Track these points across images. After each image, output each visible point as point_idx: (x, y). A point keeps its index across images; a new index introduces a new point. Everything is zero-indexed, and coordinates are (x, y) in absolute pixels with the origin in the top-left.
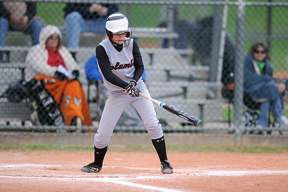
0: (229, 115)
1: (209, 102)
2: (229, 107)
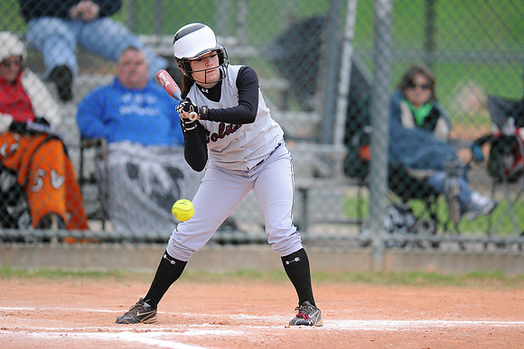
0: (359, 209)
1: (319, 183)
2: (359, 195)
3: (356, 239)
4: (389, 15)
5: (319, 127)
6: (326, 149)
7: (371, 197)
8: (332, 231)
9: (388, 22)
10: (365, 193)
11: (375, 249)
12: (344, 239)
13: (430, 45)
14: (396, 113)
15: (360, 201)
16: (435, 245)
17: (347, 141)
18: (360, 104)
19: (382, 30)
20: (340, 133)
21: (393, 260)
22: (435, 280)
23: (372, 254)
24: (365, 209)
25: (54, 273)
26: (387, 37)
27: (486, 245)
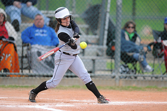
0: (111, 66)
1: (99, 58)
2: (111, 61)
3: (110, 76)
4: (121, 4)
5: (99, 40)
6: (101, 47)
7: (115, 62)
8: (103, 73)
9: (121, 6)
10: (113, 61)
11: (116, 79)
12: (107, 76)
13: (134, 14)
14: (123, 35)
15: (112, 64)
16: (136, 78)
17: (107, 44)
18: (112, 33)
19: (119, 9)
20: (105, 42)
21: (122, 82)
22: (135, 89)
23: (115, 80)
24: (113, 66)
25: (14, 86)
26: (120, 11)
27: (152, 78)
